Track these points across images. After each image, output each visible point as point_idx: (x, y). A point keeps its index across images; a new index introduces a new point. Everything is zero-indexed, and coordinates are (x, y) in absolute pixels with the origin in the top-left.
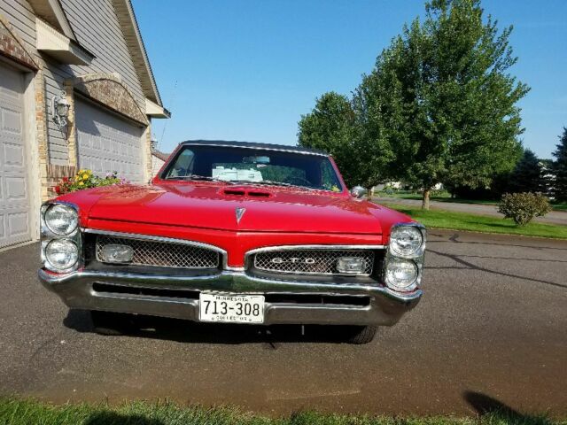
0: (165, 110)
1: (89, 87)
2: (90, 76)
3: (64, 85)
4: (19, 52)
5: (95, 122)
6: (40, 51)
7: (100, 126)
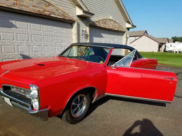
0: (133, 25)
1: (96, 23)
2: (97, 20)
3: (87, 24)
4: (68, 17)
5: (101, 34)
6: (77, 16)
7: (103, 35)
